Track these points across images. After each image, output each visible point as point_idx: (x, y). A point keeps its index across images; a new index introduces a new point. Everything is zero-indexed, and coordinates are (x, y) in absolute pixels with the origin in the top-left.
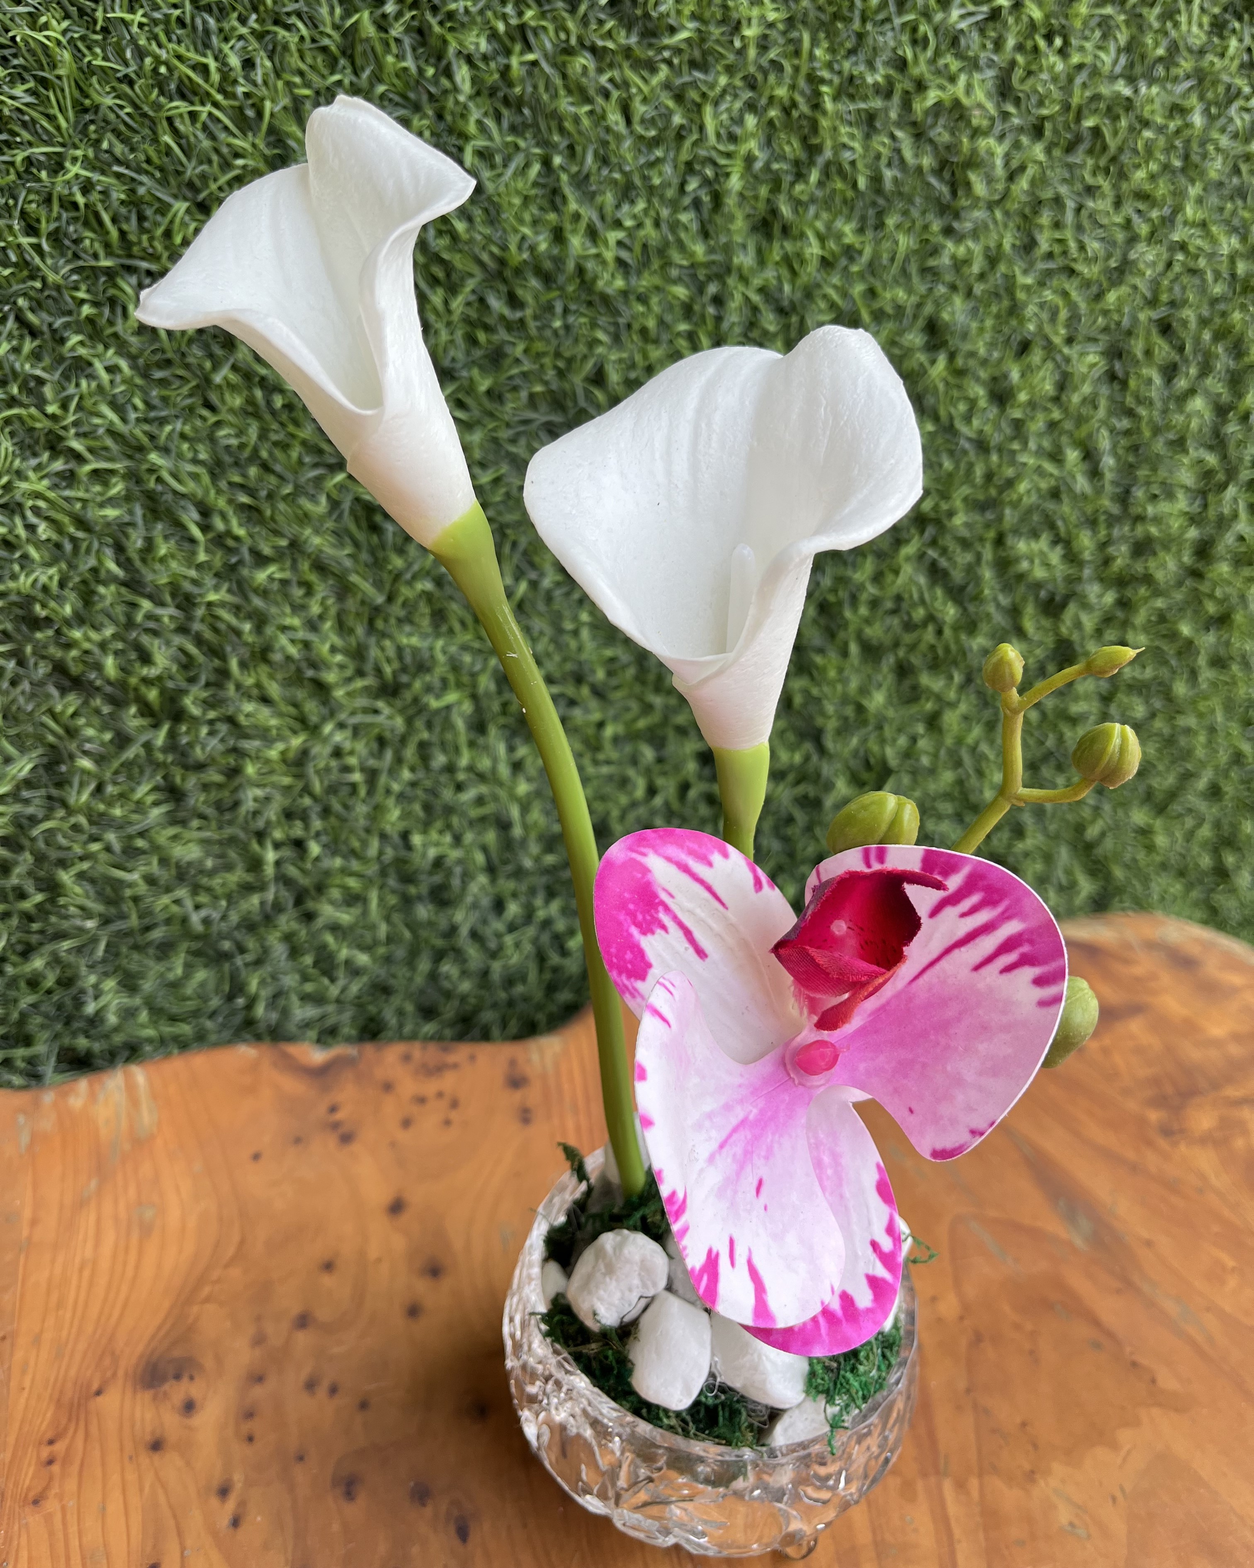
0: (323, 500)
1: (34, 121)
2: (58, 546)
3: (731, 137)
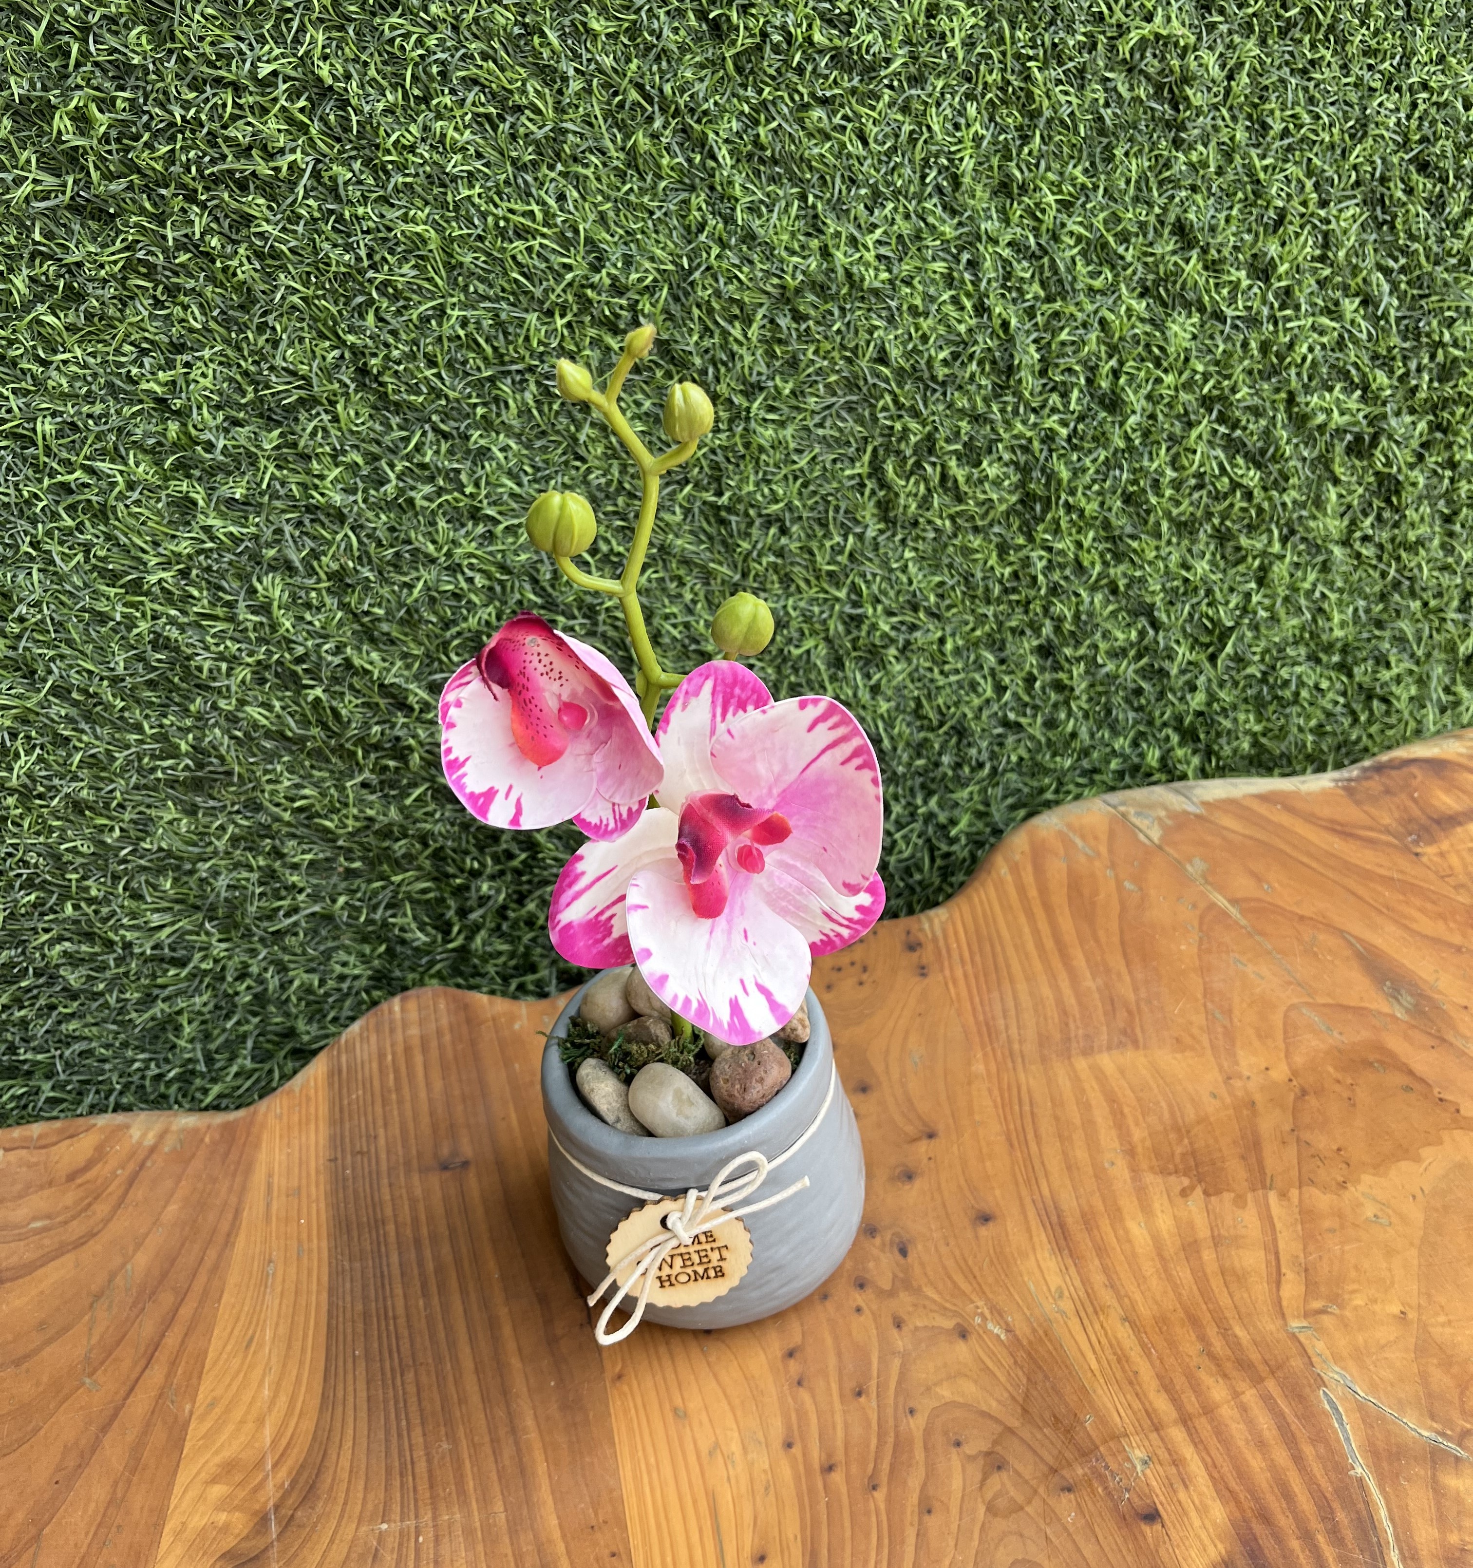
0: (678, 510)
1: (420, 287)
2: (491, 589)
3: (957, 127)
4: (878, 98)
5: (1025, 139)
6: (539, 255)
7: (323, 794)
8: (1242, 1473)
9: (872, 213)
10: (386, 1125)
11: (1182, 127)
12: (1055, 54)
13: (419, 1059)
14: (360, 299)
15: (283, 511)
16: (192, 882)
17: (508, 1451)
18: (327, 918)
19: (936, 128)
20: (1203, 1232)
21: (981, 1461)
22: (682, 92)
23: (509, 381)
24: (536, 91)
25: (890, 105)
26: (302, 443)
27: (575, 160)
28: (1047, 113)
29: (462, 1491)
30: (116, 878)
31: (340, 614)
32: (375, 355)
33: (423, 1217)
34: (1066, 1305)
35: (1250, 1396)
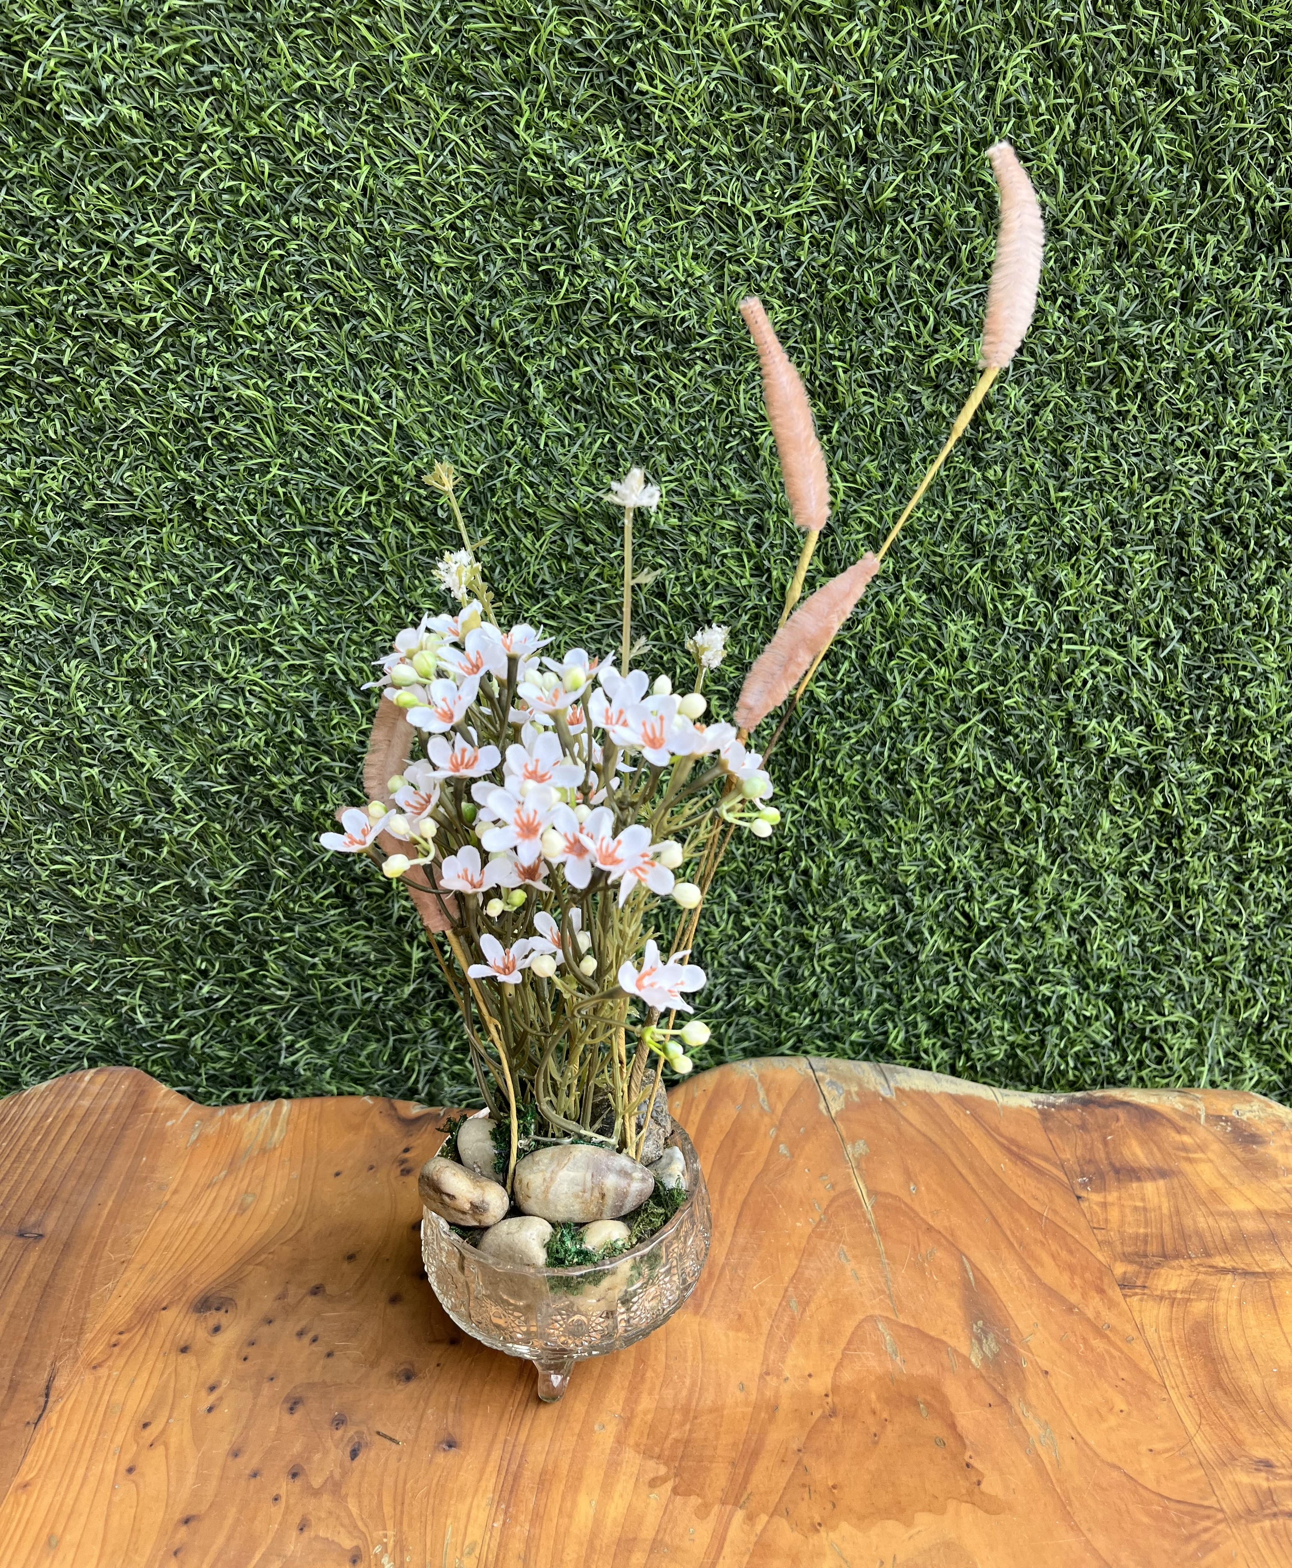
6: (359, 437)
9: (671, 463)
14: (197, 443)
15: (105, 609)
23: (314, 540)
24: (378, 302)
26: (124, 554)
31: (130, 707)
32: (201, 493)
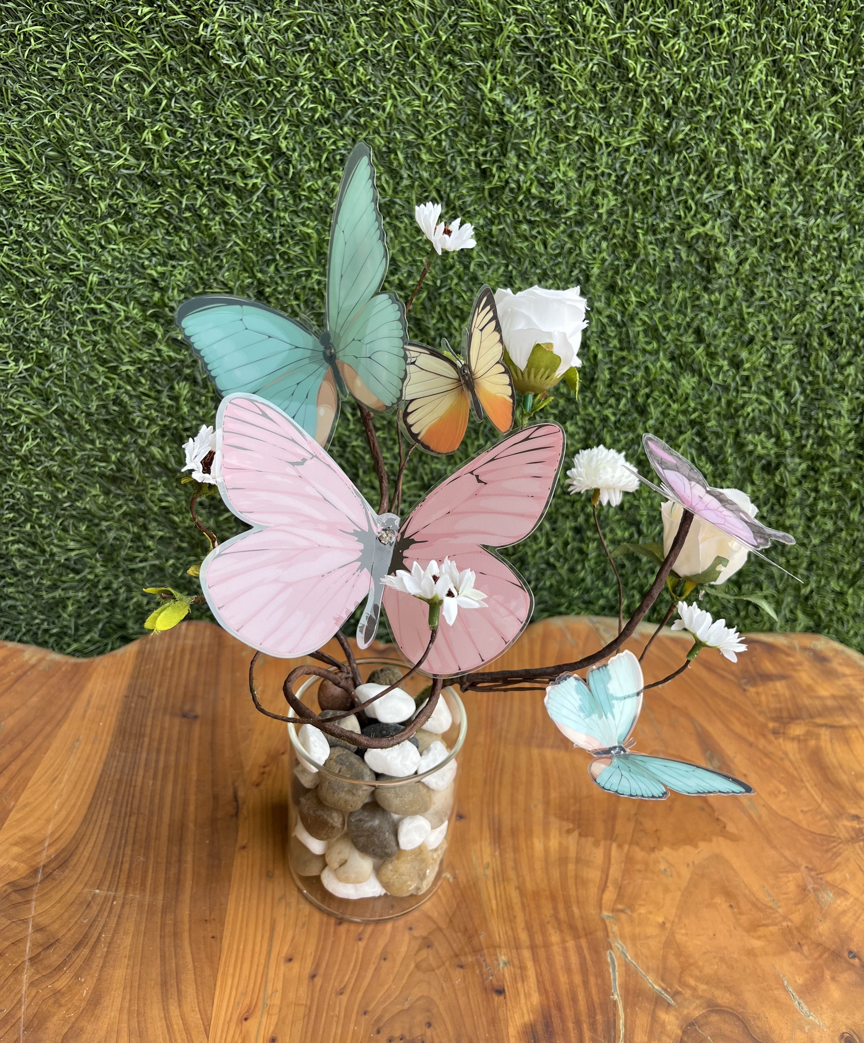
3: (594, 251)
4: (557, 226)
5: (628, 267)
7: (178, 502)
8: (554, 982)
10: (160, 686)
11: (709, 281)
12: (653, 230)
13: (187, 657)
16: (96, 530)
17: (173, 871)
18: (161, 569)
19: (584, 249)
20: (572, 854)
21: (420, 941)
22: (459, 198)
25: (563, 232)
27: (397, 218)
28: (642, 257)
29: (143, 884)
30: (58, 517)
33: (165, 739)
34: (489, 872)
35: (571, 944)
